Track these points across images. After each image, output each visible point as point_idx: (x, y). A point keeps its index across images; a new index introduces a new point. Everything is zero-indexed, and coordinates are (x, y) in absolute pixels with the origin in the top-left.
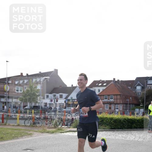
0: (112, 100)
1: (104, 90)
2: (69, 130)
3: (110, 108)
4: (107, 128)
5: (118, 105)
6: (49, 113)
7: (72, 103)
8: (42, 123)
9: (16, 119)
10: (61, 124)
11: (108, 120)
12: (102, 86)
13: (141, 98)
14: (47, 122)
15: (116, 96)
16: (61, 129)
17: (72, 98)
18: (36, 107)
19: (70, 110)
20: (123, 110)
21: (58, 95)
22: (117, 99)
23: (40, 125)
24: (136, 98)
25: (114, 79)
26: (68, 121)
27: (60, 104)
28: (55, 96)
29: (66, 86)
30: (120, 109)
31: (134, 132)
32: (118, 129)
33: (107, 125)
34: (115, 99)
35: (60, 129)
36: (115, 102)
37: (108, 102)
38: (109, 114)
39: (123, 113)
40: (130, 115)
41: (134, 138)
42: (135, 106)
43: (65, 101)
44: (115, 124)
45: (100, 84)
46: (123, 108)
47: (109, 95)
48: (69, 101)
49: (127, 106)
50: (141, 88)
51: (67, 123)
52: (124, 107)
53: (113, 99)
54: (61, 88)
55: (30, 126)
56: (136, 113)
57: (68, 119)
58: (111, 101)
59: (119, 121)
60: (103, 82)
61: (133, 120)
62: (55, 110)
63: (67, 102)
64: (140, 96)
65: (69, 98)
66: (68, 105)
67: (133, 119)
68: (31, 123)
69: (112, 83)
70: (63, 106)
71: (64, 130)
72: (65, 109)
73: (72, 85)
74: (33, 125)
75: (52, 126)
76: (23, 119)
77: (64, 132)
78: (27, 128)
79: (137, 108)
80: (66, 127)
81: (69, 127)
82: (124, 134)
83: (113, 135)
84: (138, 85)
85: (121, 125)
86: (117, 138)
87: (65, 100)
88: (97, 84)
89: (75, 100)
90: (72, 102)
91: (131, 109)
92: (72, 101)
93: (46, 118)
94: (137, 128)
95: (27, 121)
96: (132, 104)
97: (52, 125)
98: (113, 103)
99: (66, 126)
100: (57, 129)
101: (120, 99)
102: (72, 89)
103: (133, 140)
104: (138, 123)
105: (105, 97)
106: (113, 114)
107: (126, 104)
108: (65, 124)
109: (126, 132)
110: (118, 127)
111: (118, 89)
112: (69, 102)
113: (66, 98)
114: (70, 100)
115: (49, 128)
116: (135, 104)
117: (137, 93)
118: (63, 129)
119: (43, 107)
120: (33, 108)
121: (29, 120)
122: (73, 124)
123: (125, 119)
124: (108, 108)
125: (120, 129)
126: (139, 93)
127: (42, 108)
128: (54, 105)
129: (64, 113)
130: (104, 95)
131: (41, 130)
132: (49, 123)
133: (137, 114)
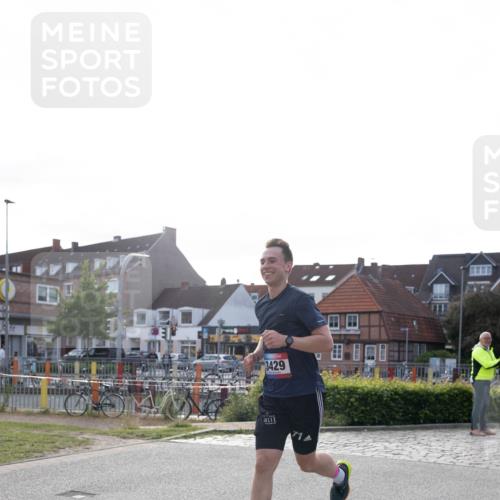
0: (353, 330)
1: (326, 298)
2: (211, 427)
3: (348, 356)
4: (336, 421)
5: (375, 346)
6: (147, 374)
7: (222, 340)
8: (123, 406)
9: (37, 391)
10: (187, 408)
11: (338, 396)
12: (321, 283)
13: (448, 322)
14: (140, 401)
15: (366, 316)
16: (186, 426)
17: (221, 322)
18: (102, 354)
19: (215, 361)
20: (389, 361)
21: (176, 314)
22: (370, 326)
23: (118, 410)
24: (432, 323)
25: (361, 261)
26: (209, 397)
27: (183, 342)
28: (166, 315)
29: (204, 282)
30: (380, 360)
31: (424, 433)
32: (374, 424)
33: (338, 412)
34: (364, 326)
35: (182, 426)
36: (362, 338)
37: (340, 335)
38: (342, 376)
39: (390, 373)
40: (413, 379)
41: (423, 453)
42: (428, 349)
43: (199, 333)
44: (363, 408)
45: (315, 278)
46: (389, 356)
47: (345, 314)
48: (214, 333)
49: (401, 349)
50: (448, 289)
51: (207, 405)
52: (392, 354)
53: (357, 328)
54: (186, 288)
55: (82, 414)
56: (430, 371)
57: (211, 392)
58: (352, 332)
59: (375, 398)
60: (324, 270)
61: (422, 396)
62: (166, 361)
63: (205, 336)
64: (444, 316)
65: (213, 323)
66: (209, 346)
67: (421, 393)
68: (87, 406)
69: (354, 272)
70: (194, 348)
71: (194, 429)
72: (199, 357)
73: (223, 281)
74: (94, 411)
75: (158, 415)
76: (62, 393)
77: (194, 436)
78: (76, 423)
79: (435, 356)
80: (202, 418)
81: (213, 417)
82: (392, 440)
83: (358, 444)
84: (437, 282)
85: (384, 412)
86: (369, 454)
87: (200, 329)
88: (305, 278)
89: (233, 328)
90: (222, 336)
91: (416, 359)
92: (224, 333)
93: (135, 390)
94: (433, 421)
95: (73, 400)
96: (420, 343)
97: (157, 412)
98: (356, 338)
99: (203, 414)
100: (173, 424)
101: (380, 326)
102: (221, 293)
103: (420, 461)
104: (438, 406)
105: (331, 318)
106: (355, 376)
107: (399, 342)
108: (201, 406)
109: (400, 433)
110: (374, 419)
111: (373, 293)
112: (211, 336)
113: (204, 322)
114: (217, 331)
115: (146, 420)
116: (428, 343)
117: (435, 307)
118: (194, 424)
119: (127, 353)
120: (94, 356)
121: (81, 396)
122: (227, 410)
123: (396, 393)
124: (339, 357)
125: (380, 423)
126: (440, 307)
127: (123, 355)
128: (165, 347)
129: (195, 374)
130: (327, 314)
131: (119, 427)
132: (148, 404)
133: (436, 375)
